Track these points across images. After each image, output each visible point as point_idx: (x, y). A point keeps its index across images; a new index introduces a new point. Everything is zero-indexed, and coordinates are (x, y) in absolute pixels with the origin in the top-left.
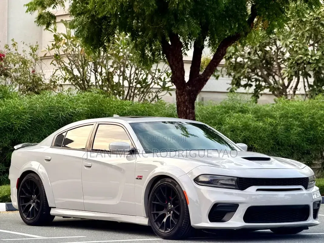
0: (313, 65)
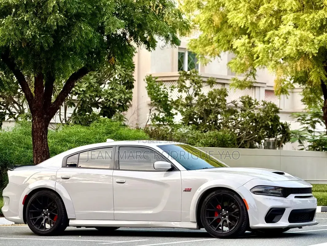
0: (81, 95)
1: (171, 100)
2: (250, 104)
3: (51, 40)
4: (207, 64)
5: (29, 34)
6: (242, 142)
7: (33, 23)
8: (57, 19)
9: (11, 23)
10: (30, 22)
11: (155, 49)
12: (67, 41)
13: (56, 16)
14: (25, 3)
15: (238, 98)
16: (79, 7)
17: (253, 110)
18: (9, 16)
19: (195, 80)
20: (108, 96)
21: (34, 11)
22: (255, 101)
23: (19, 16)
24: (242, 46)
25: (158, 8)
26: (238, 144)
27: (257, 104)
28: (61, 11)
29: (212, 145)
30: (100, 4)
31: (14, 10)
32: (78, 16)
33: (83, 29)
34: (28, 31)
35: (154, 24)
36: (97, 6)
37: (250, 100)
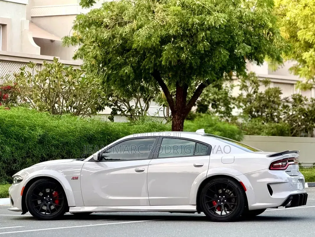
1: (230, 96)
2: (301, 101)
3: (199, 61)
4: (276, 71)
5: (184, 57)
6: (295, 131)
7: (186, 48)
8: (204, 46)
9: (171, 49)
10: (185, 48)
11: (262, 64)
12: (209, 61)
13: (204, 44)
14: (182, 34)
15: (291, 95)
16: (220, 37)
17: (303, 106)
18: (169, 43)
19: (254, 81)
20: (205, 97)
21: (188, 40)
22: (305, 98)
23: (176, 44)
24: (310, 57)
25: (269, 35)
26: (292, 133)
27: (306, 100)
28: (207, 39)
29: (274, 135)
30: (234, 34)
31: (173, 39)
32: (218, 43)
33: (222, 52)
34: (183, 55)
35: (267, 47)
36: (231, 36)
37: (300, 97)
